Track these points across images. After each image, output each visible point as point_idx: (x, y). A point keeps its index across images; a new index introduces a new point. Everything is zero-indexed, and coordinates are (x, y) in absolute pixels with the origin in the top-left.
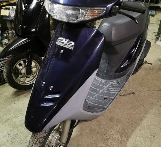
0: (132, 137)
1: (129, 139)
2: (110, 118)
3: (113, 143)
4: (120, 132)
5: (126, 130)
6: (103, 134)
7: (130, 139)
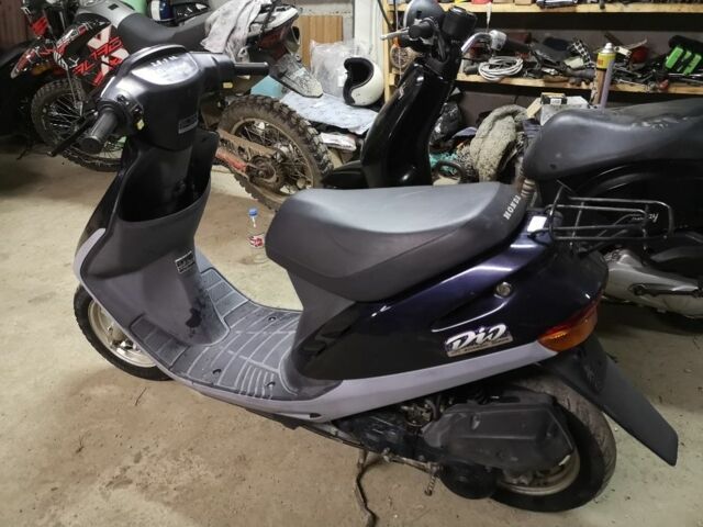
0: (175, 514)
1: (170, 509)
2: (248, 459)
3: (164, 470)
4: (197, 485)
5: (199, 500)
6: (192, 445)
7: (167, 510)
